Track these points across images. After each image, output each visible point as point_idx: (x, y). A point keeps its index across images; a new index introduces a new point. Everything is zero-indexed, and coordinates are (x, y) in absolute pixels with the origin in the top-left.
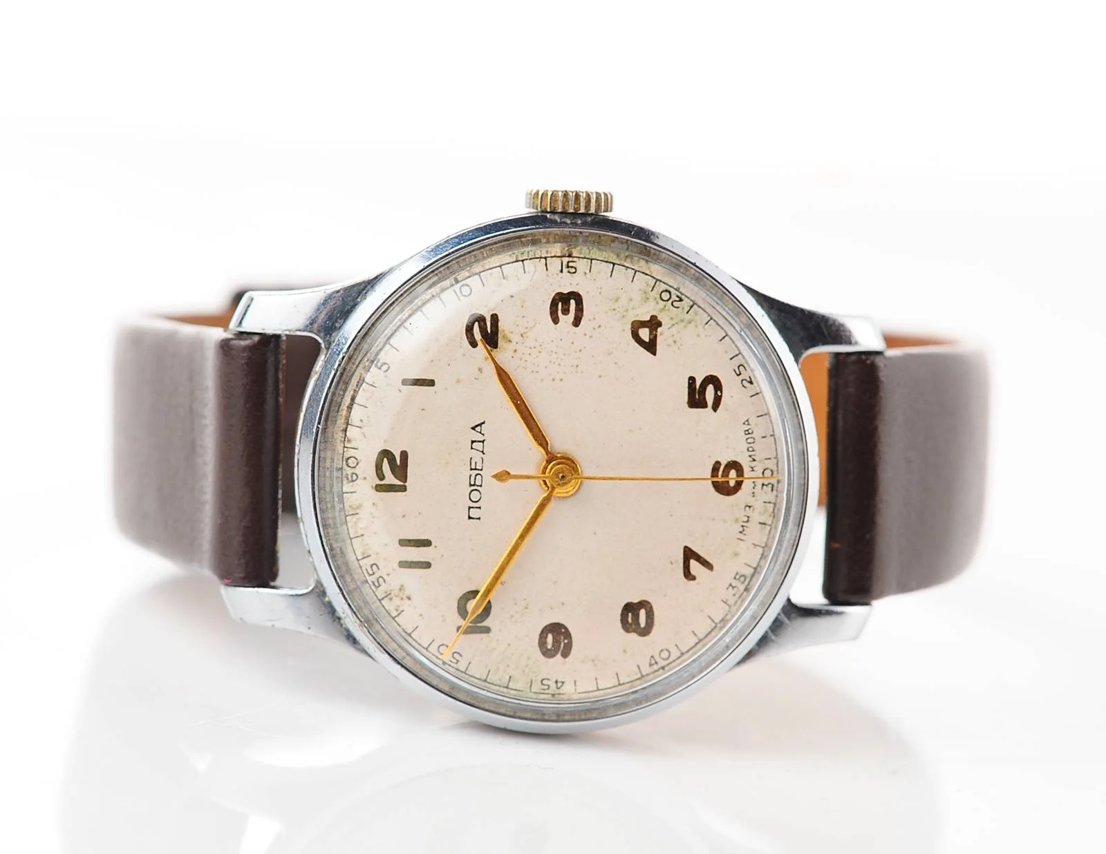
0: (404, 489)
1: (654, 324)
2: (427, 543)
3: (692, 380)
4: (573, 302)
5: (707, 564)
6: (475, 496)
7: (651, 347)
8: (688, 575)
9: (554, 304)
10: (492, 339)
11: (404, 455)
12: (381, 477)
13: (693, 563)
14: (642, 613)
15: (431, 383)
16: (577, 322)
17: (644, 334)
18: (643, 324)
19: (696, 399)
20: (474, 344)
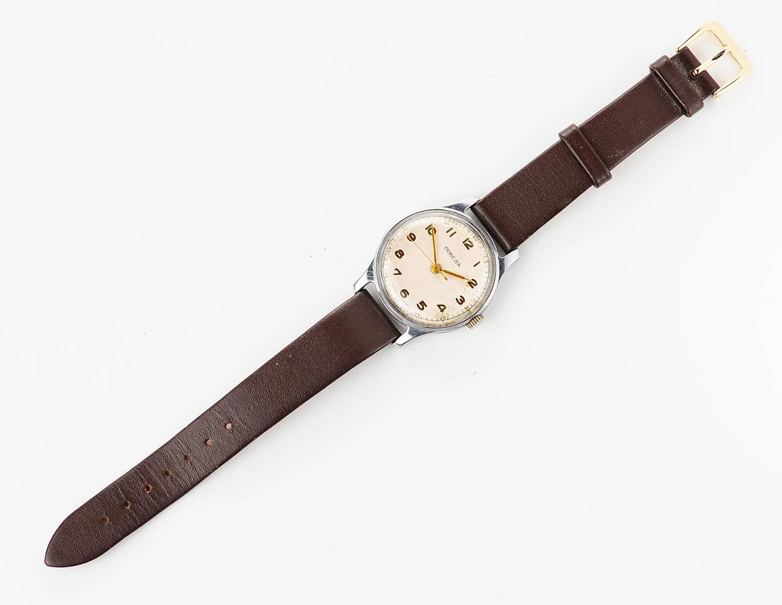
0: (463, 243)
1: (442, 311)
2: (450, 236)
3: (426, 306)
4: (460, 302)
5: (395, 274)
6: (449, 252)
7: (439, 306)
8: (396, 269)
9: (464, 299)
10: (470, 283)
11: (468, 249)
12: (469, 241)
13: (398, 272)
14: (400, 256)
15: (474, 266)
16: (457, 299)
17: (442, 307)
18: (444, 309)
19: (422, 303)
20: (473, 280)
